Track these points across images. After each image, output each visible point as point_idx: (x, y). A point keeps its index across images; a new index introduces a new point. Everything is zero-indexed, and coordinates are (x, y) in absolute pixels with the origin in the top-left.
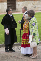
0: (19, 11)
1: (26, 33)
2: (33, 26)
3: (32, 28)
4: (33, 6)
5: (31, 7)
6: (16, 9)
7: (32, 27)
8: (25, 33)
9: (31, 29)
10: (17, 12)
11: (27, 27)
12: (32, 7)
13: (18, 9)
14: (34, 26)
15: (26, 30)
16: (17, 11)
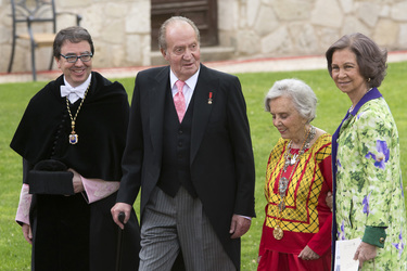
0: (243, 54)
1: (302, 228)
2: (371, 169)
3: (361, 186)
4: (352, 14)
5: (337, 22)
6: (221, 36)
7: (359, 180)
8: (291, 227)
9: (355, 189)
10: (225, 58)
11: (305, 183)
12: (346, 15)
13: (239, 36)
14: (378, 164)
15: (302, 208)
16: (228, 49)
